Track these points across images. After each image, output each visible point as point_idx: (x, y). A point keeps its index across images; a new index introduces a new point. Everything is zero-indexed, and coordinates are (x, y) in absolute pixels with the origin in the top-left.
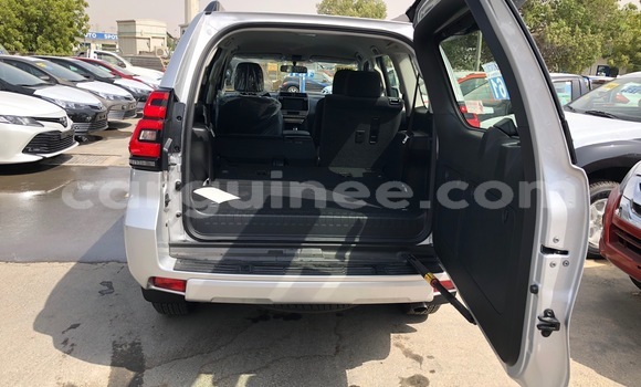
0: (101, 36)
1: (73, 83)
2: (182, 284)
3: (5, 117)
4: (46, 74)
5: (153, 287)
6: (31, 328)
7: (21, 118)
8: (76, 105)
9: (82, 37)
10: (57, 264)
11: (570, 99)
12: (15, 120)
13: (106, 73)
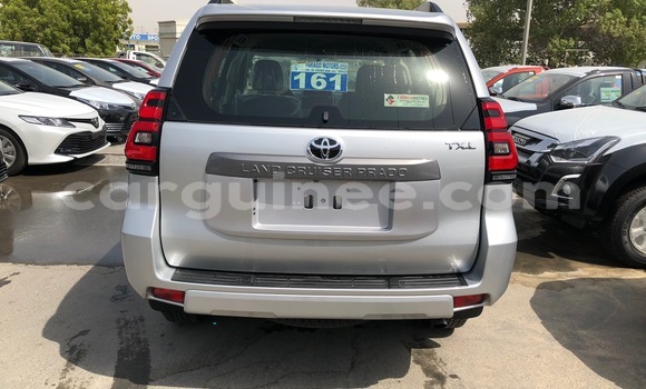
0: (144, 37)
1: (108, 84)
2: (181, 295)
3: (37, 118)
4: (84, 76)
5: (152, 297)
6: (40, 333)
7: (54, 119)
8: (110, 106)
9: (127, 39)
10: (75, 266)
11: (620, 94)
12: (48, 121)
13: (143, 73)
